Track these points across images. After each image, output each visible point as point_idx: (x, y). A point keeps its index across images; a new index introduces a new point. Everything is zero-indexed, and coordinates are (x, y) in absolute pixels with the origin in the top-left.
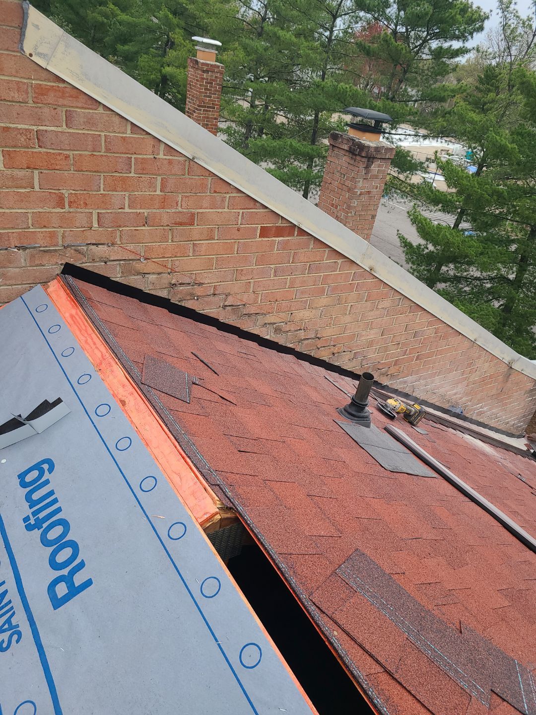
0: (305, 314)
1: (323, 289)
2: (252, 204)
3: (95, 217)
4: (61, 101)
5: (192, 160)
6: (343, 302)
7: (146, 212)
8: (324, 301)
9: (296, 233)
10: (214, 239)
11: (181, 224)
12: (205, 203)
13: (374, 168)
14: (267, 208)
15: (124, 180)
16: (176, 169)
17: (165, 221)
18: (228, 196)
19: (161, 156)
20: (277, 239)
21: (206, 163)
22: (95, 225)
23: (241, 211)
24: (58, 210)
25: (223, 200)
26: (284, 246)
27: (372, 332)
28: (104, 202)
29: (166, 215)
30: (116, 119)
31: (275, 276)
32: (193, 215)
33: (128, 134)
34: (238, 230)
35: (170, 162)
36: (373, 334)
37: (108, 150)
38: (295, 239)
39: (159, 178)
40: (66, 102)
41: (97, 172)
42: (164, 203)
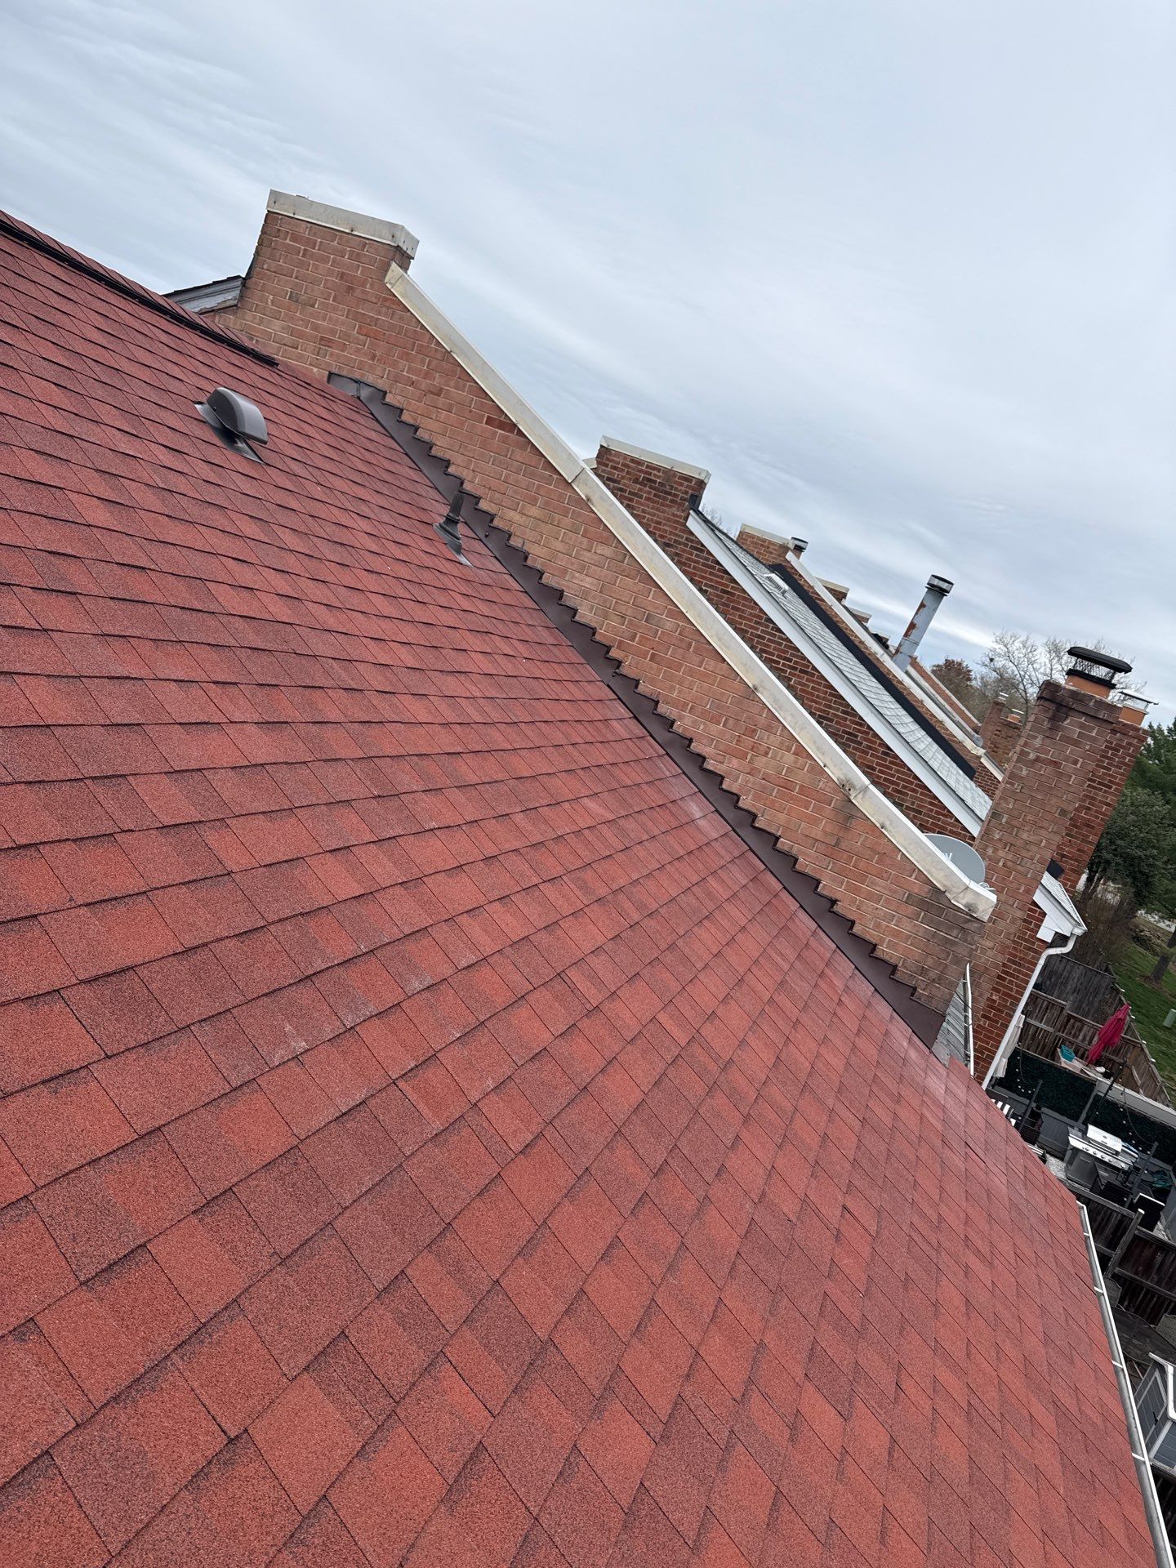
0: (516, 516)
1: (536, 500)
2: (484, 395)
3: (387, 372)
4: (392, 306)
5: (449, 353)
6: (556, 523)
7: (414, 378)
8: (534, 511)
9: (516, 431)
10: (451, 412)
11: (432, 393)
12: (452, 383)
13: (1072, 725)
14: (493, 401)
15: (408, 354)
16: (439, 356)
17: (423, 387)
18: (468, 384)
19: (433, 346)
20: (500, 431)
21: (458, 356)
22: (385, 377)
23: (475, 398)
24: (371, 362)
25: (464, 386)
26: (504, 440)
27: (588, 579)
28: (394, 365)
29: (424, 384)
30: (414, 320)
31: (493, 464)
32: (441, 389)
33: (418, 329)
34: (470, 412)
35: (436, 350)
36: (588, 583)
37: (405, 335)
38: (513, 436)
39: (428, 359)
40: (394, 307)
41: (396, 345)
42: (427, 375)
